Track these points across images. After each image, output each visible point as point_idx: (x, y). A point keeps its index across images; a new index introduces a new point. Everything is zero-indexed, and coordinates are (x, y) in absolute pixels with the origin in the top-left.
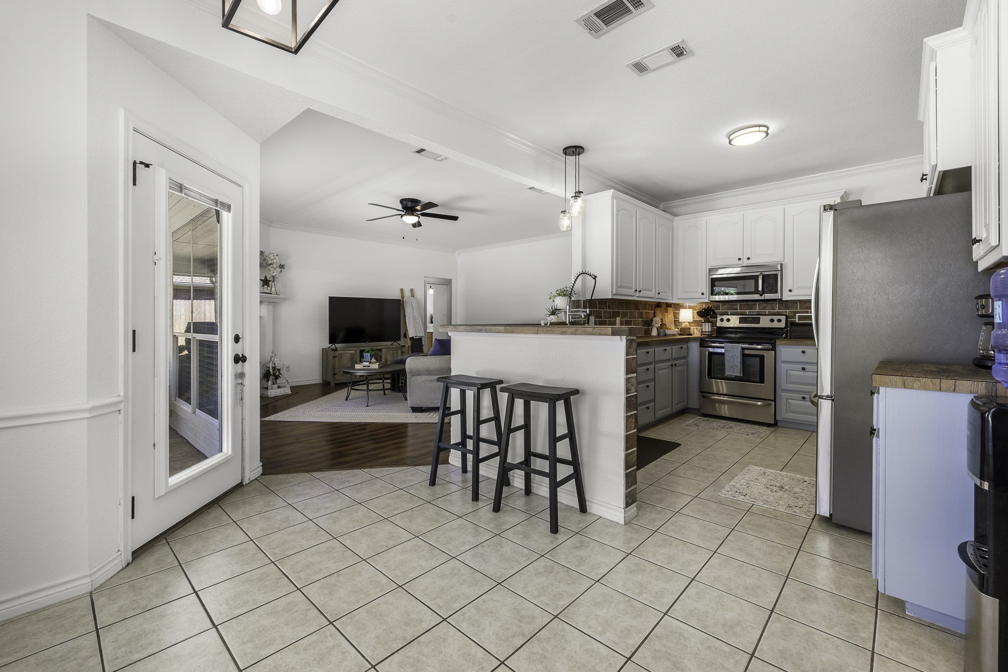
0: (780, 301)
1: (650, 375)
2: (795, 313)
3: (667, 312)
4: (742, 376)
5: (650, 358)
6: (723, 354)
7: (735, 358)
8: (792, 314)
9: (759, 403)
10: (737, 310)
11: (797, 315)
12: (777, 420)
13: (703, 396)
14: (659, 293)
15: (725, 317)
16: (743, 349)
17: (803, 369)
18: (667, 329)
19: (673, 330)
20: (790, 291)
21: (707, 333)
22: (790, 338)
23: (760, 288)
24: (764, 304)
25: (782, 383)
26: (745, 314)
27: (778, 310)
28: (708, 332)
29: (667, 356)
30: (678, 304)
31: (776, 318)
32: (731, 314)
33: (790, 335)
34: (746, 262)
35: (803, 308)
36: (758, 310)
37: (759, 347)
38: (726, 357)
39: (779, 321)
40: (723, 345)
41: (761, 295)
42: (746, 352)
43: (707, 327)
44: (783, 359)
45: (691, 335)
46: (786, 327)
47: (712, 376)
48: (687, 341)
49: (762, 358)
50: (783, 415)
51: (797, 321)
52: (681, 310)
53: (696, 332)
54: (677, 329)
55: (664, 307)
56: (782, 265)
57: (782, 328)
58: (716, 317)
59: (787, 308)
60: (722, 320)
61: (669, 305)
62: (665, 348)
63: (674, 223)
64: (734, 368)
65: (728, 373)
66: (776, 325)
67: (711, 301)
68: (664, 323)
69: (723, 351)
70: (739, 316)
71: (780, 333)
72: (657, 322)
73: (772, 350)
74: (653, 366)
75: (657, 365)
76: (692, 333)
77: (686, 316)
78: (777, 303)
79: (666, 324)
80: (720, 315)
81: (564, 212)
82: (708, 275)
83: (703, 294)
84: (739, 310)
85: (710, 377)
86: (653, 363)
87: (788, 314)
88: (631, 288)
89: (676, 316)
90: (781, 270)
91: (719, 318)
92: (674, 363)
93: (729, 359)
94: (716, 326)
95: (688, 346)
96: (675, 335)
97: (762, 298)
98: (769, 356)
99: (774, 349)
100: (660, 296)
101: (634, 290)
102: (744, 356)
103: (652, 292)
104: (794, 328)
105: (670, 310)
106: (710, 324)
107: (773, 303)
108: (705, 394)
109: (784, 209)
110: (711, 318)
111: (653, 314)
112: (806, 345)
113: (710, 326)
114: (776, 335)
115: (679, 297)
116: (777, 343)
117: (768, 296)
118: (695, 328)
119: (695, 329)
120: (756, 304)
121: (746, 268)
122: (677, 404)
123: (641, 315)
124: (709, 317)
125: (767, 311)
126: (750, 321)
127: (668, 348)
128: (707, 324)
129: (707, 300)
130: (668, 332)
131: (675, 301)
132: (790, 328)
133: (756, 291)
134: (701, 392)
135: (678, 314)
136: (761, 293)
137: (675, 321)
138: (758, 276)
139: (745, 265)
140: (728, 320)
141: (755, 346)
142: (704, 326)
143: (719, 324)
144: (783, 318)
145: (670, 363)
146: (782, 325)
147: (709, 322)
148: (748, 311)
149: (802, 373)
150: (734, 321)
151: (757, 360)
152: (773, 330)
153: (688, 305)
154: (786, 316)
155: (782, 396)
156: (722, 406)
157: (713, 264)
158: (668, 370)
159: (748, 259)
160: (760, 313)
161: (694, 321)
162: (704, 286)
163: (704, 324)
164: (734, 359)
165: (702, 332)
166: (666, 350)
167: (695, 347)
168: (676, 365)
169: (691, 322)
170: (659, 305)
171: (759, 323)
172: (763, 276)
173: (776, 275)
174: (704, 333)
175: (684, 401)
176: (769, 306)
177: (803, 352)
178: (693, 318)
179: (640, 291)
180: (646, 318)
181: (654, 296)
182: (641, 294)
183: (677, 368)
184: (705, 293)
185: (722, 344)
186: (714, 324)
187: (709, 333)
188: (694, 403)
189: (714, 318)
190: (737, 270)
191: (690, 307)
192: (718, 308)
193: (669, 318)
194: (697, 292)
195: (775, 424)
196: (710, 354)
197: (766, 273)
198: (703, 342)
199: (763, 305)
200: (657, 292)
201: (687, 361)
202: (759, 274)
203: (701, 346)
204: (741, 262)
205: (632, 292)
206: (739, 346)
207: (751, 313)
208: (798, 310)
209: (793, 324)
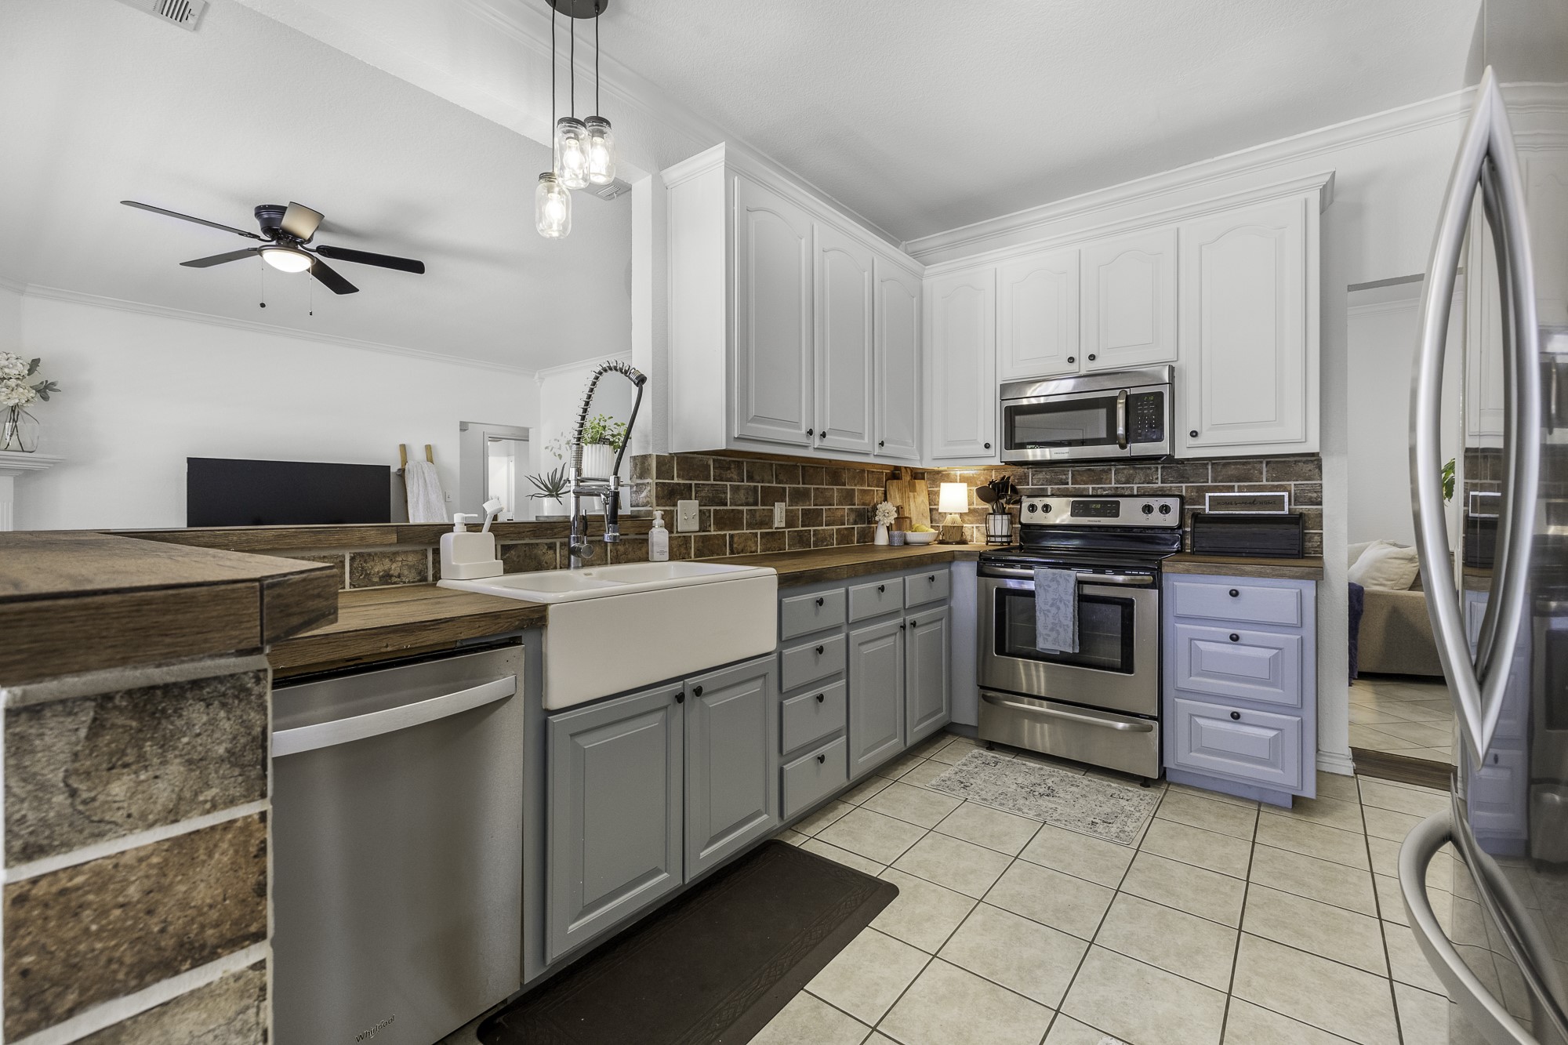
0: (1169, 460)
1: (833, 662)
2: (1202, 491)
3: (913, 489)
4: (1077, 651)
5: (833, 614)
6: (1031, 594)
7: (1062, 606)
8: (1194, 494)
9: (1121, 725)
10: (1067, 484)
11: (1208, 495)
12: (1165, 768)
13: (985, 697)
14: (882, 444)
15: (1039, 502)
16: (1080, 583)
17: (1235, 638)
18: (911, 528)
19: (923, 532)
20: (1194, 434)
21: (999, 539)
22: (1193, 553)
23: (1121, 430)
24: (1128, 471)
25: (1180, 676)
26: (1085, 493)
27: (1160, 485)
28: (1002, 536)
29: (891, 602)
30: (939, 472)
31: (1156, 503)
32: (1053, 495)
33: (1193, 545)
34: (1086, 367)
35: (1220, 478)
36: (1113, 485)
37: (1120, 578)
38: (1040, 602)
39: (1165, 509)
40: (1031, 572)
41: (1123, 447)
42: (1088, 590)
43: (999, 525)
44: (1180, 611)
45: (963, 542)
46: (1180, 527)
47: (1007, 651)
48: (949, 559)
49: (1127, 605)
50: (1183, 756)
51: (1207, 511)
52: (942, 484)
53: (976, 539)
54: (933, 531)
55: (907, 478)
56: (1172, 370)
57: (1172, 529)
58: (1019, 502)
59: (1183, 478)
60: (1032, 508)
61: (917, 475)
62: (879, 584)
63: (925, 282)
64: (1058, 633)
65: (1042, 645)
66: (1156, 519)
67: (1006, 463)
68: (907, 515)
69: (1030, 586)
70: (1072, 499)
71: (1165, 539)
72: (887, 513)
73: (1152, 586)
74: (842, 636)
75: (853, 633)
76: (969, 538)
77: (955, 498)
78: (1160, 466)
79: (910, 518)
80: (1029, 496)
81: (547, 177)
82: (998, 400)
83: (987, 446)
84: (1070, 486)
85: (1000, 650)
86: (845, 628)
87: (1184, 494)
88: (796, 425)
89: (933, 498)
90: (1171, 383)
91: (1026, 502)
92: (910, 618)
93: (1047, 607)
94: (1020, 523)
95: (950, 573)
96: (928, 544)
97: (1125, 453)
98: (1146, 602)
99: (1157, 584)
100: (885, 450)
101: (804, 431)
102: (1082, 599)
103: (863, 438)
104: (1203, 528)
105: (921, 485)
106: (1005, 517)
107: (1149, 468)
108: (990, 694)
109: (1178, 229)
110: (1008, 503)
111: (881, 494)
112: (1243, 574)
113: (1006, 522)
114: (1159, 544)
115: (936, 455)
116: (1164, 570)
117: (1138, 449)
118: (975, 525)
119: (975, 529)
120: (1111, 470)
121: (1086, 379)
122: (921, 721)
123: (848, 497)
124: (1003, 501)
125: (1135, 486)
126: (1095, 509)
127: (892, 582)
128: (999, 517)
129: (996, 462)
130: (912, 537)
131: (927, 464)
132: (1194, 527)
133: (1112, 438)
134: (982, 687)
135: (937, 493)
136: (1123, 441)
137: (931, 510)
138: (1114, 400)
139: (1083, 372)
140: (1047, 508)
141: (1109, 576)
142: (991, 523)
143: (1026, 517)
144: (1174, 503)
145: (900, 620)
146: (1172, 520)
147: (1003, 512)
148: (1090, 486)
149: (1231, 649)
150: (1060, 513)
151: (1115, 613)
152: (1150, 533)
153: (958, 473)
154: (1181, 497)
155: (1180, 708)
156: (1038, 725)
157: (1010, 374)
158: (891, 639)
159: (1092, 357)
160: (1119, 492)
161: (971, 511)
162: (988, 426)
163: (992, 517)
164: (1059, 608)
165: (988, 536)
166: (882, 589)
167: (966, 575)
168: (914, 624)
169: (965, 513)
170: (895, 474)
171: (1117, 515)
172: (1127, 398)
173: (1161, 395)
174: (993, 539)
175: (940, 710)
176: (1140, 476)
177: (1234, 594)
178: (970, 503)
179: (824, 435)
180: (864, 504)
181: (868, 449)
182: (828, 442)
183: (919, 632)
184: (992, 444)
185: (1031, 568)
186: (1014, 517)
187: (1004, 539)
188: (966, 711)
189: (1016, 502)
190: (1067, 385)
191: (963, 479)
192: (1024, 479)
193: (917, 504)
194: (974, 441)
195: (1161, 780)
196: (1002, 593)
197: (1134, 391)
198: (986, 563)
199: (1125, 472)
200: (877, 442)
201: (950, 608)
202: (1116, 393)
203: (981, 573)
204: (1073, 367)
205: (798, 435)
206: (1069, 576)
207: (1099, 493)
208: (1210, 484)
209: (1198, 518)
